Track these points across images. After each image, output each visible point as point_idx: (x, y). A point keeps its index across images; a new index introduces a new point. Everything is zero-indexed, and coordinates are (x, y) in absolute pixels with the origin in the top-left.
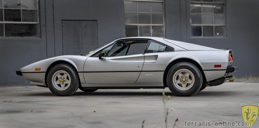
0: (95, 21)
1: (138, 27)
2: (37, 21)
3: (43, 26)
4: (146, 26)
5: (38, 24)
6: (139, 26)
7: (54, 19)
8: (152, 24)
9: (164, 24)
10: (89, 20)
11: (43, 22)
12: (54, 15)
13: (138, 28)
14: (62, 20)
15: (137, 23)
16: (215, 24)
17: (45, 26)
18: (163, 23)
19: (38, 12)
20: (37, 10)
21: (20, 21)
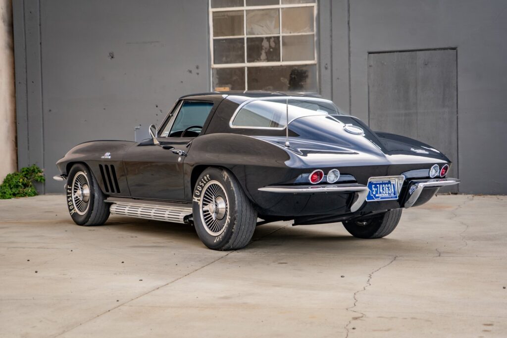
0: (451, 51)
2: (314, 59)
3: (326, 68)
5: (315, 65)
7: (350, 51)
10: (435, 49)
11: (326, 61)
12: (349, 44)
14: (370, 53)
17: (329, 68)
19: (315, 39)
20: (313, 35)
21: (279, 60)
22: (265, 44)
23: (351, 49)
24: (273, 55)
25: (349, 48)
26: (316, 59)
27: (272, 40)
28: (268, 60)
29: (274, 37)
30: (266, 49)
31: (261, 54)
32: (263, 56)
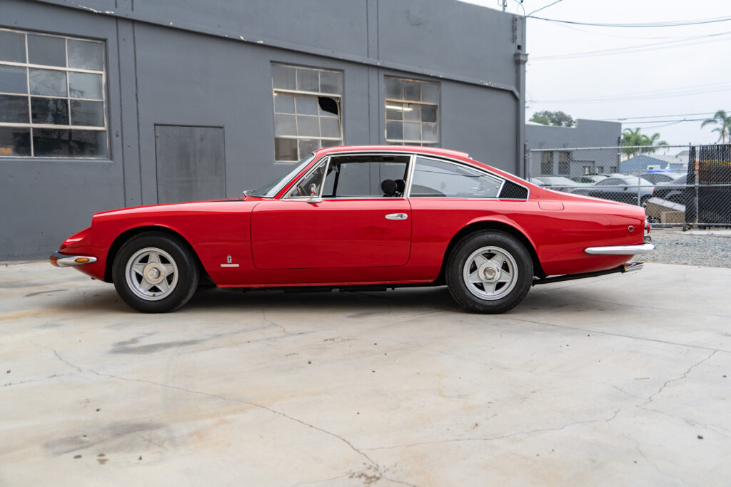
0: (220, 129)
1: (298, 141)
2: (104, 126)
3: (117, 136)
4: (311, 140)
5: (105, 131)
6: (300, 140)
7: (138, 121)
8: (323, 136)
9: (342, 139)
10: (208, 127)
11: (116, 129)
12: (138, 114)
13: (298, 143)
14: (155, 125)
15: (296, 135)
16: (423, 140)
17: (120, 135)
18: (340, 137)
19: (104, 106)
20: (102, 102)
21: (68, 124)
22: (51, 105)
23: (140, 120)
24: (60, 117)
25: (138, 118)
26: (106, 126)
27: (59, 102)
28: (56, 122)
29: (62, 100)
30: (52, 110)
31: (48, 115)
32: (50, 117)
